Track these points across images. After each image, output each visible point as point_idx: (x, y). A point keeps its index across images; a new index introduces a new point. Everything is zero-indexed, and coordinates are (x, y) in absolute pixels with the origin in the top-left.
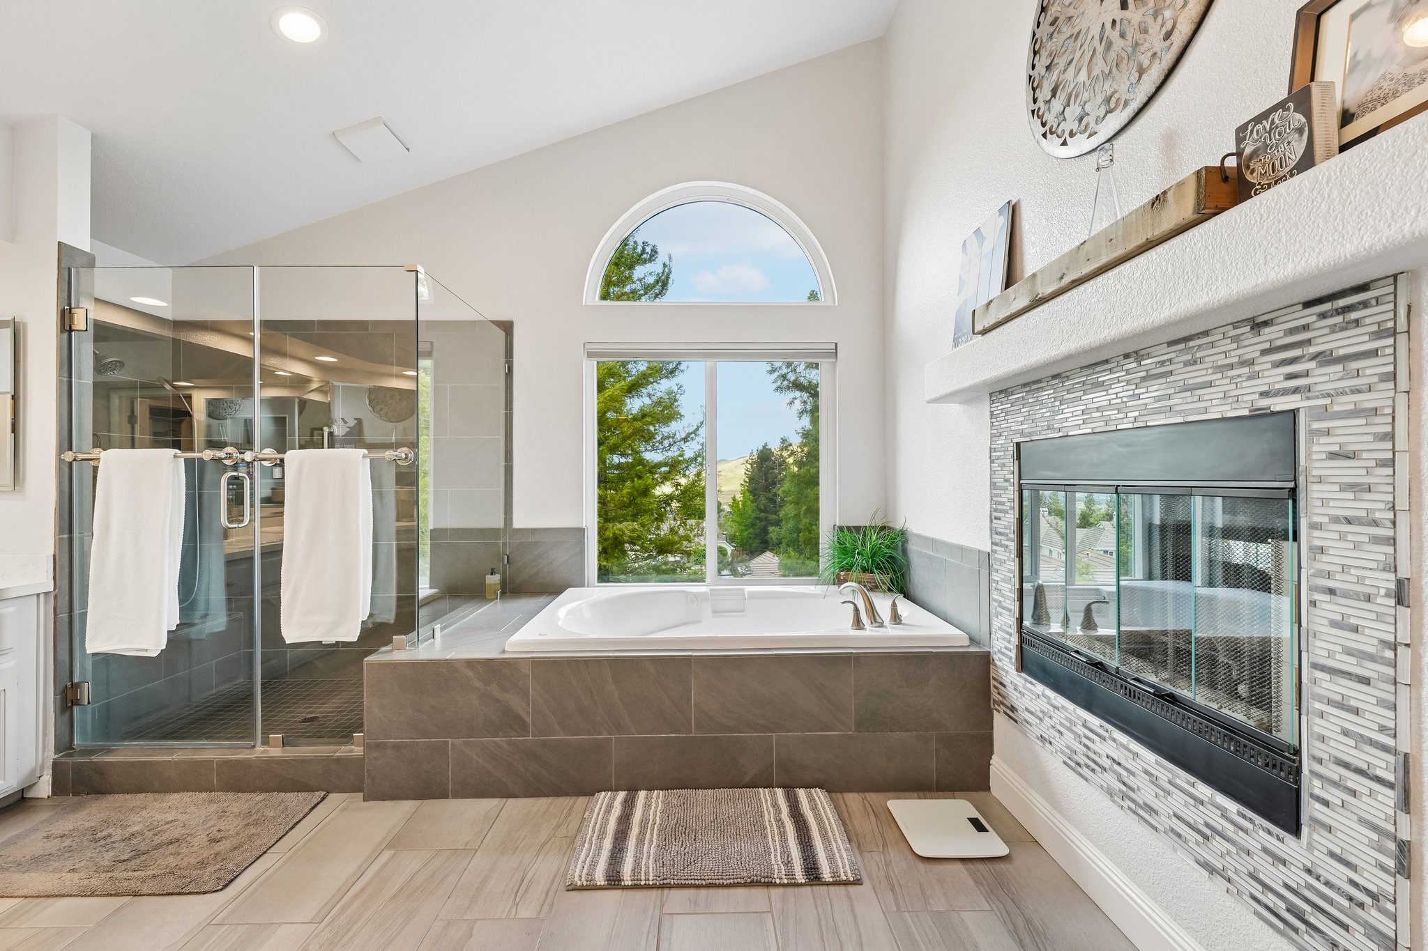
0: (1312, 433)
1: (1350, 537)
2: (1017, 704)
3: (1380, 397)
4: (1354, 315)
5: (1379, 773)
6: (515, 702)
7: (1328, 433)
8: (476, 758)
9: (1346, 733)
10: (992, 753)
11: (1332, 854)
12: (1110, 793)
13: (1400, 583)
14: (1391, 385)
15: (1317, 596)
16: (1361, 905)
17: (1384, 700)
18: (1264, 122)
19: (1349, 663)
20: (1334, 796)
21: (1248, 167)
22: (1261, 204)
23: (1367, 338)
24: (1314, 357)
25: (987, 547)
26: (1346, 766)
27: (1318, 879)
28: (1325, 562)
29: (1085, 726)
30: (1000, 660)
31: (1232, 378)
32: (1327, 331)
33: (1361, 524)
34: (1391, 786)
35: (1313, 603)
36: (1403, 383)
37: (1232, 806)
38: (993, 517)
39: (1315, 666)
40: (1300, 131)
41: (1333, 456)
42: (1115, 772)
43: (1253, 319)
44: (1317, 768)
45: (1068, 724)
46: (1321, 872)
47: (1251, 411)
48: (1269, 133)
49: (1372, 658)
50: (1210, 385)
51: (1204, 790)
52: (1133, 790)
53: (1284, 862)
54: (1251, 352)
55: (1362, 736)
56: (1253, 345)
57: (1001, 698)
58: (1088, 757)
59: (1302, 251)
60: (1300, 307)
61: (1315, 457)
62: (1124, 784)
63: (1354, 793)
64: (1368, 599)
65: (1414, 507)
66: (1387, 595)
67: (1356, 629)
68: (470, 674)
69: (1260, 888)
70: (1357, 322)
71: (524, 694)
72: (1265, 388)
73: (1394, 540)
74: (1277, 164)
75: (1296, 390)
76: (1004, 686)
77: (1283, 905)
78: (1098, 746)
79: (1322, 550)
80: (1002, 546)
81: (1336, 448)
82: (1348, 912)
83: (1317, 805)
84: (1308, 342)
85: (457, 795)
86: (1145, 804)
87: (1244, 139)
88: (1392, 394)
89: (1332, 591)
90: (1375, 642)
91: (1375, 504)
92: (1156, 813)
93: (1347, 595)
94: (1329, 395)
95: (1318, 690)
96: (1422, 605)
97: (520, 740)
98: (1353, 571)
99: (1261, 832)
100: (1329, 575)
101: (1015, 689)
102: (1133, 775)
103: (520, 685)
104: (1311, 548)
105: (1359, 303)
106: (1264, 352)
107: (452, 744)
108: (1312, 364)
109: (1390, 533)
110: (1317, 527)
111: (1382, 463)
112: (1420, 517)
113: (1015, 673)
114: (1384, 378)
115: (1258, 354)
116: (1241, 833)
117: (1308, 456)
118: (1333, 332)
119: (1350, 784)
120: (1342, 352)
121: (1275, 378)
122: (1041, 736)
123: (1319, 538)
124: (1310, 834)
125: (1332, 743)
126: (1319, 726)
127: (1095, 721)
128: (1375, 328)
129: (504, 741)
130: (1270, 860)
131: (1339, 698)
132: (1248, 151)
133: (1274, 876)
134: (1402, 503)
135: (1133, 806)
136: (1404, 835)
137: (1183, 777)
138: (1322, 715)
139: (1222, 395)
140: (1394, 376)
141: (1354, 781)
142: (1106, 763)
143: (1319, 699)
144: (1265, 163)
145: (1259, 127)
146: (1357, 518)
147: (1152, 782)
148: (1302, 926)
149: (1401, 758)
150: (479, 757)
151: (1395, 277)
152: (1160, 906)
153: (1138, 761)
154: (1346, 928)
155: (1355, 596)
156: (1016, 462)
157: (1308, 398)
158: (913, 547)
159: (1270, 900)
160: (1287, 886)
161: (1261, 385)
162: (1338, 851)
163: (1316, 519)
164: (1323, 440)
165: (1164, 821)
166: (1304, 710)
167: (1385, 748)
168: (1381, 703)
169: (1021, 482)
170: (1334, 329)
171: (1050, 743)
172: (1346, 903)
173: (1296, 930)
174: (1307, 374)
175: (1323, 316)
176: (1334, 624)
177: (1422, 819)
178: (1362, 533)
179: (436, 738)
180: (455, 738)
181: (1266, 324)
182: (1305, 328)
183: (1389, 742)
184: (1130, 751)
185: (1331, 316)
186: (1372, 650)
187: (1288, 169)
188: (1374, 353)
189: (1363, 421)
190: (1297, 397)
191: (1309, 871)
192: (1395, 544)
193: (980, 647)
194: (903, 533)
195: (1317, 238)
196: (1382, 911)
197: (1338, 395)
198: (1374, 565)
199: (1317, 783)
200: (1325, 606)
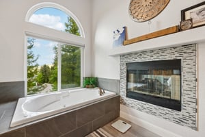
0: (183, 62)
1: (189, 74)
2: (126, 102)
5: (193, 102)
7: (186, 62)
9: (188, 98)
12: (147, 112)
13: (196, 79)
14: (195, 56)
16: (191, 118)
21: (182, 27)
24: (184, 53)
25: (119, 79)
26: (188, 101)
30: (122, 96)
35: (184, 83)
37: (170, 110)
38: (121, 74)
39: (184, 90)
40: (190, 24)
41: (187, 65)
42: (148, 109)
44: (184, 102)
45: (138, 104)
50: (166, 55)
53: (179, 115)
55: (191, 98)
56: (174, 51)
58: (142, 108)
60: (181, 46)
61: (184, 65)
65: (198, 70)
66: (194, 81)
67: (190, 85)
69: (175, 119)
70: (190, 49)
73: (195, 74)
74: (187, 27)
76: (123, 100)
78: (144, 106)
79: (185, 76)
80: (123, 79)
83: (184, 107)
89: (187, 81)
92: (156, 113)
95: (184, 93)
96: (198, 81)
98: (189, 78)
99: (175, 112)
102: (152, 109)
111: (194, 65)
113: (126, 98)
116: (172, 113)
119: (189, 104)
120: (188, 52)
121: (178, 55)
124: (183, 111)
126: (184, 97)
128: (193, 50)
130: (176, 115)
131: (187, 94)
135: (151, 113)
136: (196, 108)
139: (169, 57)
147: (155, 109)
149: (196, 99)
151: (195, 44)
154: (188, 121)
155: (190, 81)
156: (126, 66)
158: (99, 80)
160: (179, 118)
161: (175, 55)
162: (187, 112)
163: (184, 72)
166: (182, 95)
168: (194, 93)
169: (127, 69)
171: (134, 107)
172: (188, 118)
173: (181, 123)
175: (185, 48)
176: (187, 85)
177: (198, 106)
181: (176, 48)
182: (182, 49)
186: (192, 87)
188: (193, 53)
189: (191, 60)
190: (181, 57)
191: (183, 115)
193: (117, 95)
194: (97, 78)
196: (194, 118)
197: (187, 57)
198: (193, 77)
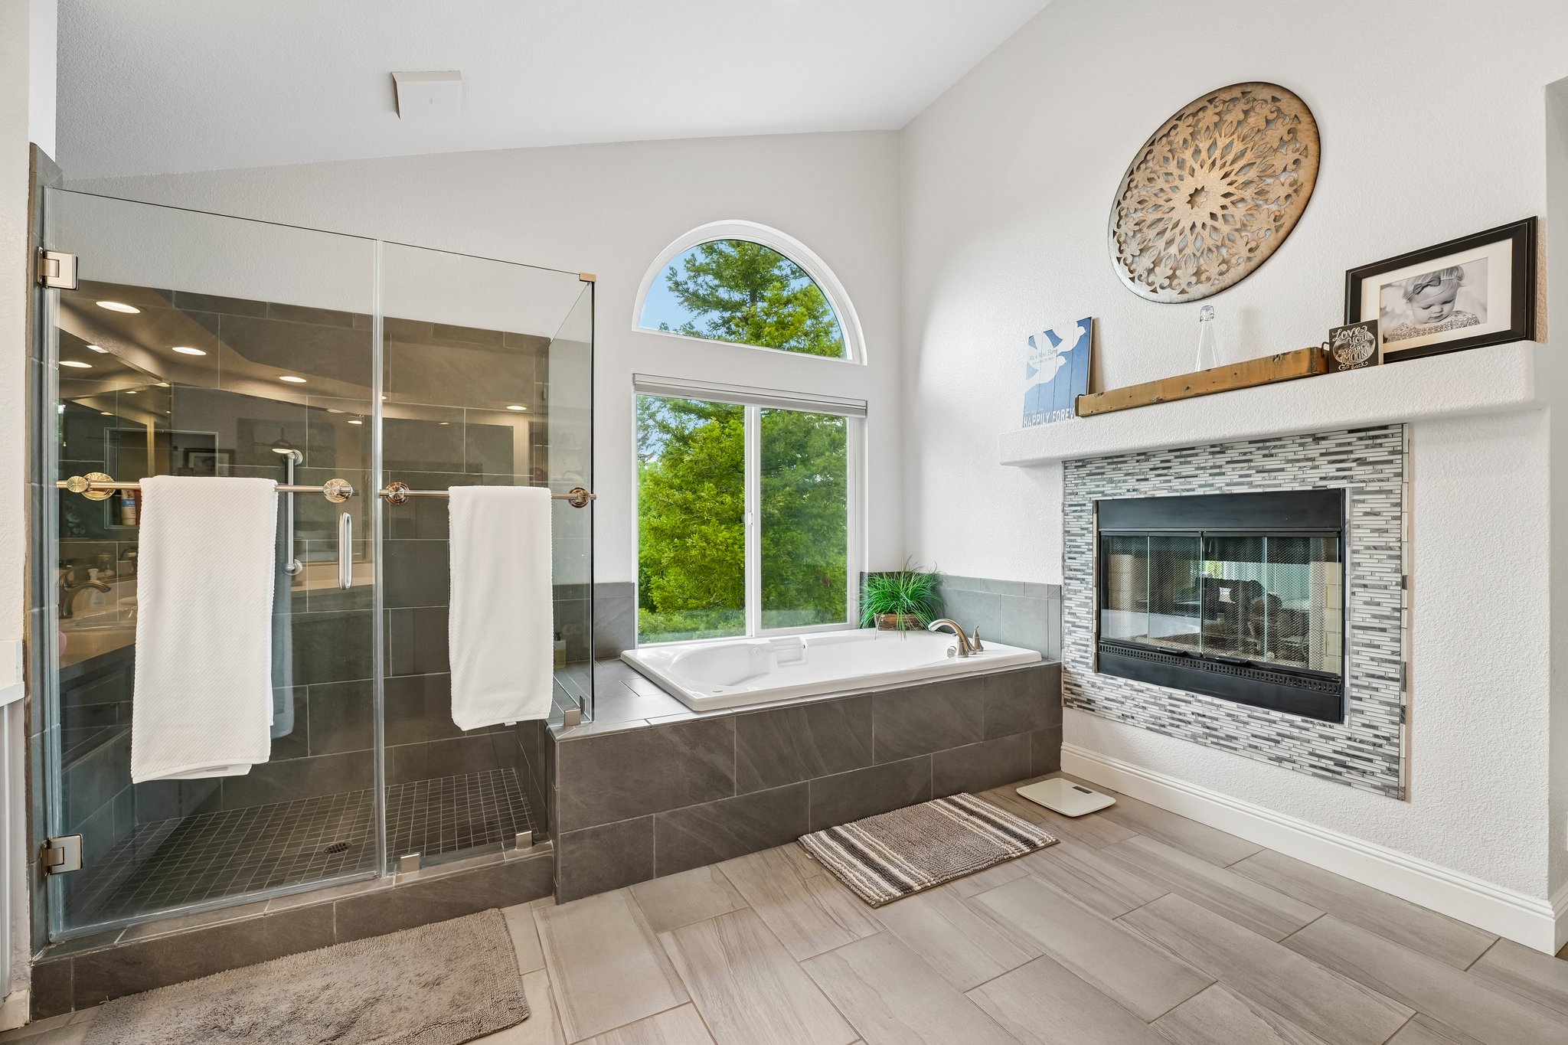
0: (1354, 501)
1: (1375, 557)
2: (1092, 697)
3: (1393, 484)
4: (1378, 441)
5: (1390, 675)
6: (719, 761)
7: (1363, 501)
8: (681, 828)
9: (1372, 659)
10: (1062, 741)
11: (1364, 725)
12: (1194, 738)
13: (1404, 578)
14: (1400, 479)
15: (1355, 589)
16: (1380, 746)
17: (1394, 638)
18: (1349, 331)
19: (1376, 623)
20: (1365, 694)
21: (1337, 353)
22: (1353, 377)
23: (1387, 453)
24: (1355, 460)
25: (1058, 580)
26: (1373, 676)
27: (1355, 741)
28: (1360, 571)
29: (1170, 698)
30: (1074, 667)
31: (1300, 467)
32: (1363, 447)
33: (1382, 549)
34: (1397, 680)
35: (1353, 594)
36: (1406, 478)
37: (1297, 718)
38: (1066, 558)
39: (1354, 627)
40: (1371, 342)
41: (1366, 514)
42: (1199, 722)
43: (1314, 435)
44: (1355, 682)
45: (1153, 700)
46: (1356, 736)
47: (1314, 487)
48: (1352, 338)
49: (1388, 618)
50: (1282, 470)
51: (1275, 715)
52: (1216, 730)
53: (1333, 739)
54: (1311, 454)
55: (1381, 659)
56: (1314, 451)
57: (1074, 696)
58: (1173, 719)
59: (1379, 407)
60: (1346, 432)
61: (1355, 514)
62: (1208, 728)
63: (1377, 689)
64: (1386, 587)
65: (1411, 540)
66: (1397, 585)
67: (1378, 604)
68: (675, 738)
69: (1317, 759)
70: (1381, 445)
71: (729, 752)
72: (1324, 475)
73: (1401, 556)
74: (1356, 356)
75: (1344, 478)
76: (1080, 686)
77: (1332, 763)
78: (1184, 708)
79: (1359, 564)
80: (1078, 579)
81: (1369, 510)
82: (1374, 752)
83: (1354, 702)
84: (1351, 452)
85: (662, 873)
86: (1227, 736)
87: (1335, 336)
88: (1400, 483)
89: (1365, 586)
90: (1390, 609)
91: (1390, 539)
92: (1236, 738)
93: (1374, 587)
94: (1364, 482)
95: (1355, 640)
96: (1413, 588)
97: (725, 801)
98: (1377, 574)
99: (1318, 727)
100: (1363, 577)
101: (1093, 686)
102: (1216, 719)
103: (726, 744)
104: (1352, 564)
105: (1383, 435)
106: (1322, 455)
107: (657, 819)
108: (1355, 464)
109: (1399, 553)
110: (1354, 552)
111: (1395, 518)
112: (1413, 544)
113: (1094, 674)
114: (1397, 475)
115: (1318, 455)
116: (1303, 732)
117: (1351, 512)
118: (1367, 448)
119: (1374, 685)
120: (1371, 459)
121: (1331, 470)
122: (1123, 715)
123: (1357, 558)
124: (1350, 718)
125: (1364, 666)
126: (1356, 659)
127: (1180, 693)
128: (1391, 449)
129: (708, 805)
130: (1324, 741)
131: (1369, 642)
132: (1337, 344)
133: (1326, 748)
134: (1404, 539)
135: (1216, 740)
136: (1404, 703)
137: (1259, 711)
138: (1358, 653)
139: (1293, 477)
140: (1401, 475)
141: (1375, 683)
142: (1191, 718)
143: (1357, 644)
144: (1348, 353)
145: (1345, 332)
146: (1381, 546)
147: (1234, 720)
148: (1344, 770)
149: (1403, 665)
150: (684, 827)
151: (1402, 424)
152: (1237, 797)
153: (1221, 710)
154: (1371, 761)
155: (1379, 587)
156: (1095, 515)
157: (1352, 482)
158: (947, 586)
159: (1324, 763)
160: (1335, 752)
161: (1321, 472)
162: (1367, 722)
163: (1355, 548)
164: (1360, 505)
165: (1243, 742)
166: (1347, 652)
167: (1395, 662)
168: (1393, 640)
169: (1100, 530)
170: (1367, 447)
171: (1133, 718)
172: (1371, 748)
173: (1340, 774)
174: (1350, 469)
175: (1361, 439)
176: (1366, 603)
177: (1412, 693)
178: (1383, 554)
179: (639, 816)
180: (660, 812)
181: (1323, 438)
182: (1349, 444)
183: (1397, 658)
184: (1213, 705)
185: (1366, 439)
186: (1388, 614)
187: (1362, 360)
188: (1391, 462)
189: (1385, 496)
190: (1345, 481)
191: (1349, 739)
192: (1401, 559)
193: (1049, 661)
195: (1388, 402)
196: (1392, 745)
197: (1370, 482)
198: (1389, 570)
199: (1354, 690)
200: (1360, 594)
